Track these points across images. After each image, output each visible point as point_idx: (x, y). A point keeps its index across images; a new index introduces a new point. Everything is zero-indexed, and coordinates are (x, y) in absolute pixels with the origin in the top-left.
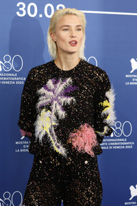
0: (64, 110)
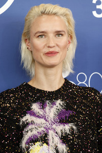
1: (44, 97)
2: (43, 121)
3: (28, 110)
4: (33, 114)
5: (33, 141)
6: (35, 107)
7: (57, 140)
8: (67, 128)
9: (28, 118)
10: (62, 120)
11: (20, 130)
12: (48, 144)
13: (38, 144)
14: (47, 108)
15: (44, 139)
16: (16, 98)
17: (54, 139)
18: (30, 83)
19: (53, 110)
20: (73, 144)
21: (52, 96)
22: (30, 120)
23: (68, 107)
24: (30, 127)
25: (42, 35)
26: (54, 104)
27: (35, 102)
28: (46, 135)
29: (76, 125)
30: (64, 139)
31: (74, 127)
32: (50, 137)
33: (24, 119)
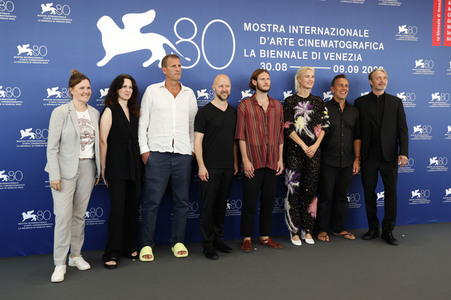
1: (303, 100)
3: (297, 104)
5: (299, 115)
6: (300, 103)
8: (311, 111)
10: (309, 109)
11: (294, 112)
15: (303, 115)
17: (306, 116)
21: (306, 100)
23: (311, 104)
30: (309, 115)
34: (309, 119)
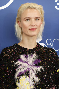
0: (37, 76)
1: (27, 52)
2: (26, 64)
3: (19, 58)
4: (21, 61)
5: (21, 75)
6: (22, 57)
7: (34, 75)
8: (39, 68)
9: (18, 62)
10: (36, 64)
11: (14, 69)
12: (29, 77)
13: (24, 76)
14: (28, 58)
15: (27, 74)
16: (12, 52)
18: (19, 44)
19: (31, 59)
20: (42, 77)
22: (19, 64)
23: (39, 58)
24: (20, 67)
25: (28, 19)
26: (32, 56)
27: (22, 54)
28: (28, 72)
29: (44, 67)
30: (38, 74)
31: (43, 69)
32: (30, 73)
33: (16, 63)
34: (37, 79)
